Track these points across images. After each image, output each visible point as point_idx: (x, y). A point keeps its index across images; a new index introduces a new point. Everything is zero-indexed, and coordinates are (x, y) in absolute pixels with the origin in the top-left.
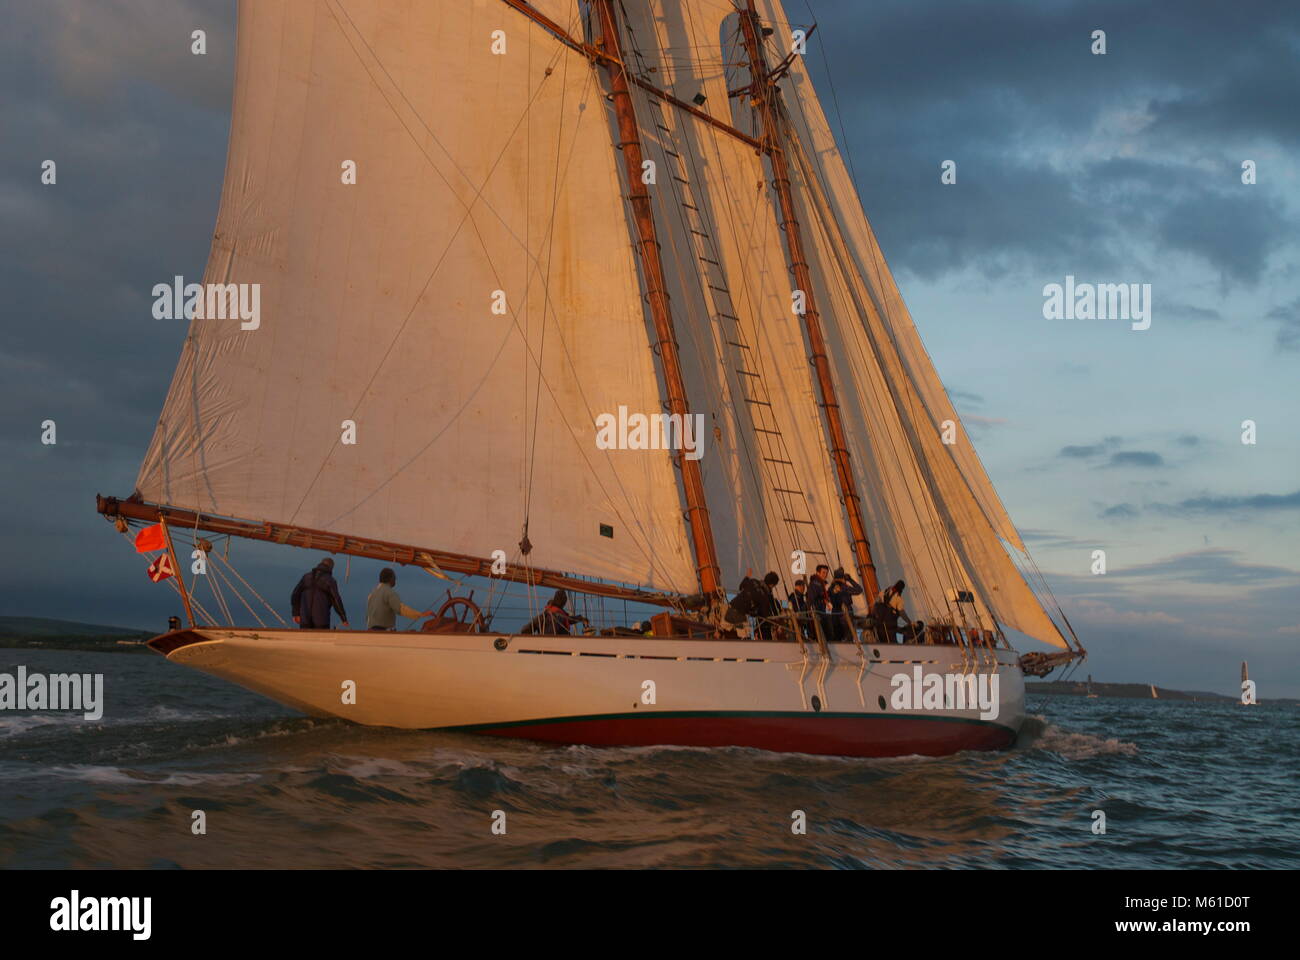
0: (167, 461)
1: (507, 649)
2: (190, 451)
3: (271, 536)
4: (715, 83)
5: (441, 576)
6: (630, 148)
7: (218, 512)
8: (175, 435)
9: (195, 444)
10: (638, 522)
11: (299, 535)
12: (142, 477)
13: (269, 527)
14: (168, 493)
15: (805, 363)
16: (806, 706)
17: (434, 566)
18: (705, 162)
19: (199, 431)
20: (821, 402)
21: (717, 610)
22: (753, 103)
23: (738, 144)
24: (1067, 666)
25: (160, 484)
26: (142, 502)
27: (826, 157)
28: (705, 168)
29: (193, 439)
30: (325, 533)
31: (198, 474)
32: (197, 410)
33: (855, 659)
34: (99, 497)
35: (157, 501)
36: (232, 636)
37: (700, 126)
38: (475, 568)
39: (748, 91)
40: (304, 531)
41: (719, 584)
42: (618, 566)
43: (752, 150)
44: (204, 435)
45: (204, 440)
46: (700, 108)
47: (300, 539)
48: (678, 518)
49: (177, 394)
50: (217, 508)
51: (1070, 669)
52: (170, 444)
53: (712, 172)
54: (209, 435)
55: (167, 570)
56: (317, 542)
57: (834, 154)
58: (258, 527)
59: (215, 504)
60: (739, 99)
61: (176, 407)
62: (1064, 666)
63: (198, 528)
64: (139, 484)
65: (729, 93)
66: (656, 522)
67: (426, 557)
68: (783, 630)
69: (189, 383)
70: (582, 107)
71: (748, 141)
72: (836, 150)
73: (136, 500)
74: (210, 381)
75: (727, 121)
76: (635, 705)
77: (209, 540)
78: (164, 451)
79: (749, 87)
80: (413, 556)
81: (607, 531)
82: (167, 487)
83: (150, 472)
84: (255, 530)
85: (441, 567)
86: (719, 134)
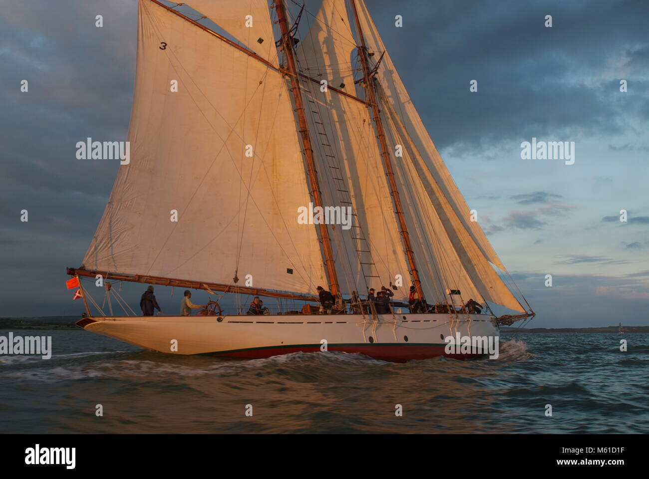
0: (96, 253)
1: (223, 322)
2: (107, 248)
3: (138, 280)
4: (349, 78)
5: (212, 293)
6: (299, 110)
7: (117, 272)
8: (101, 242)
9: (109, 245)
10: (304, 267)
11: (150, 279)
12: (86, 259)
13: (137, 277)
14: (96, 265)
15: (389, 195)
16: (366, 341)
17: (209, 289)
18: (345, 112)
19: (111, 240)
20: (396, 212)
21: (338, 302)
22: (364, 86)
23: (358, 104)
24: (525, 320)
25: (93, 261)
26: (85, 269)
27: (406, 105)
28: (345, 115)
29: (109, 243)
30: (163, 278)
31: (109, 257)
32: (111, 231)
34: (67, 268)
35: (91, 268)
36: (105, 320)
37: (342, 97)
39: (362, 81)
40: (152, 278)
41: (339, 291)
42: (294, 285)
43: (364, 106)
44: (113, 241)
45: (113, 243)
46: (343, 90)
47: (151, 281)
48: (321, 264)
49: (102, 226)
51: (525, 322)
52: (98, 246)
53: (348, 116)
54: (115, 241)
55: (79, 295)
56: (158, 282)
57: (409, 103)
58: (132, 277)
59: (116, 269)
60: (359, 84)
61: (102, 230)
62: (523, 320)
63: (107, 278)
64: (84, 262)
65: (354, 82)
66: (312, 267)
67: (205, 286)
68: (356, 310)
69: (108, 220)
70: (280, 95)
71: (362, 102)
72: (410, 102)
73: (82, 269)
74: (117, 220)
75: (354, 95)
76: (282, 343)
77: (111, 283)
78: (96, 248)
79: (363, 79)
80: (199, 285)
81: (290, 271)
82: (96, 263)
83: (89, 257)
84: (131, 278)
85: (212, 290)
86: (349, 100)
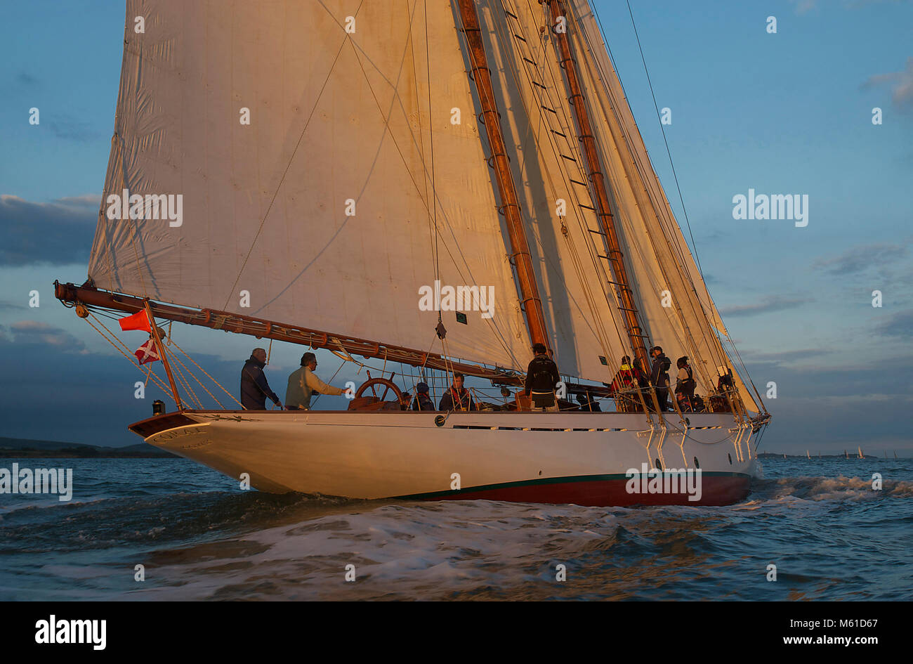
0: (112, 248)
1: (446, 426)
3: (210, 322)
7: (161, 299)
11: (232, 320)
13: (207, 313)
17: (342, 349)
25: (109, 271)
26: (96, 289)
30: (253, 319)
31: (139, 262)
33: (679, 426)
34: (56, 283)
35: (108, 289)
36: (219, 418)
38: (375, 351)
40: (237, 317)
47: (233, 324)
48: (516, 307)
50: (160, 295)
56: (247, 328)
58: (199, 313)
59: (158, 292)
66: (499, 311)
67: (336, 341)
73: (90, 286)
76: (540, 472)
78: (109, 236)
80: (325, 340)
81: (462, 318)
82: (116, 274)
83: (99, 260)
84: (196, 316)
85: (348, 350)
